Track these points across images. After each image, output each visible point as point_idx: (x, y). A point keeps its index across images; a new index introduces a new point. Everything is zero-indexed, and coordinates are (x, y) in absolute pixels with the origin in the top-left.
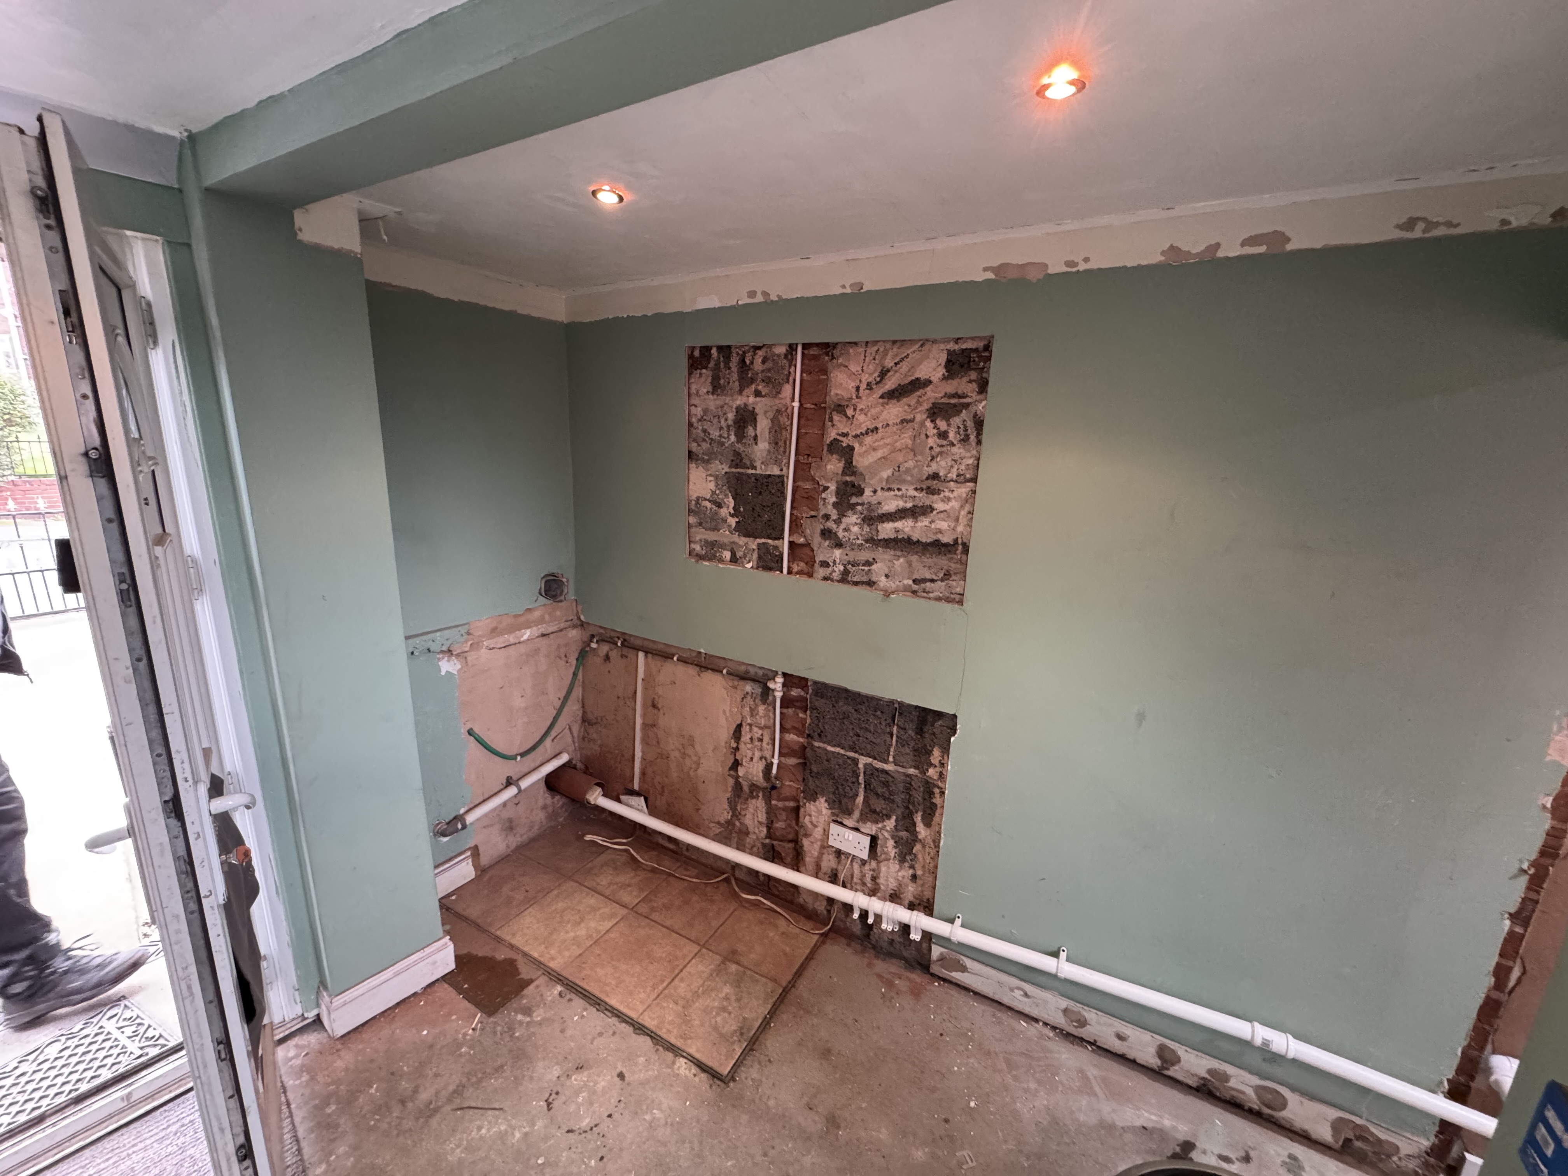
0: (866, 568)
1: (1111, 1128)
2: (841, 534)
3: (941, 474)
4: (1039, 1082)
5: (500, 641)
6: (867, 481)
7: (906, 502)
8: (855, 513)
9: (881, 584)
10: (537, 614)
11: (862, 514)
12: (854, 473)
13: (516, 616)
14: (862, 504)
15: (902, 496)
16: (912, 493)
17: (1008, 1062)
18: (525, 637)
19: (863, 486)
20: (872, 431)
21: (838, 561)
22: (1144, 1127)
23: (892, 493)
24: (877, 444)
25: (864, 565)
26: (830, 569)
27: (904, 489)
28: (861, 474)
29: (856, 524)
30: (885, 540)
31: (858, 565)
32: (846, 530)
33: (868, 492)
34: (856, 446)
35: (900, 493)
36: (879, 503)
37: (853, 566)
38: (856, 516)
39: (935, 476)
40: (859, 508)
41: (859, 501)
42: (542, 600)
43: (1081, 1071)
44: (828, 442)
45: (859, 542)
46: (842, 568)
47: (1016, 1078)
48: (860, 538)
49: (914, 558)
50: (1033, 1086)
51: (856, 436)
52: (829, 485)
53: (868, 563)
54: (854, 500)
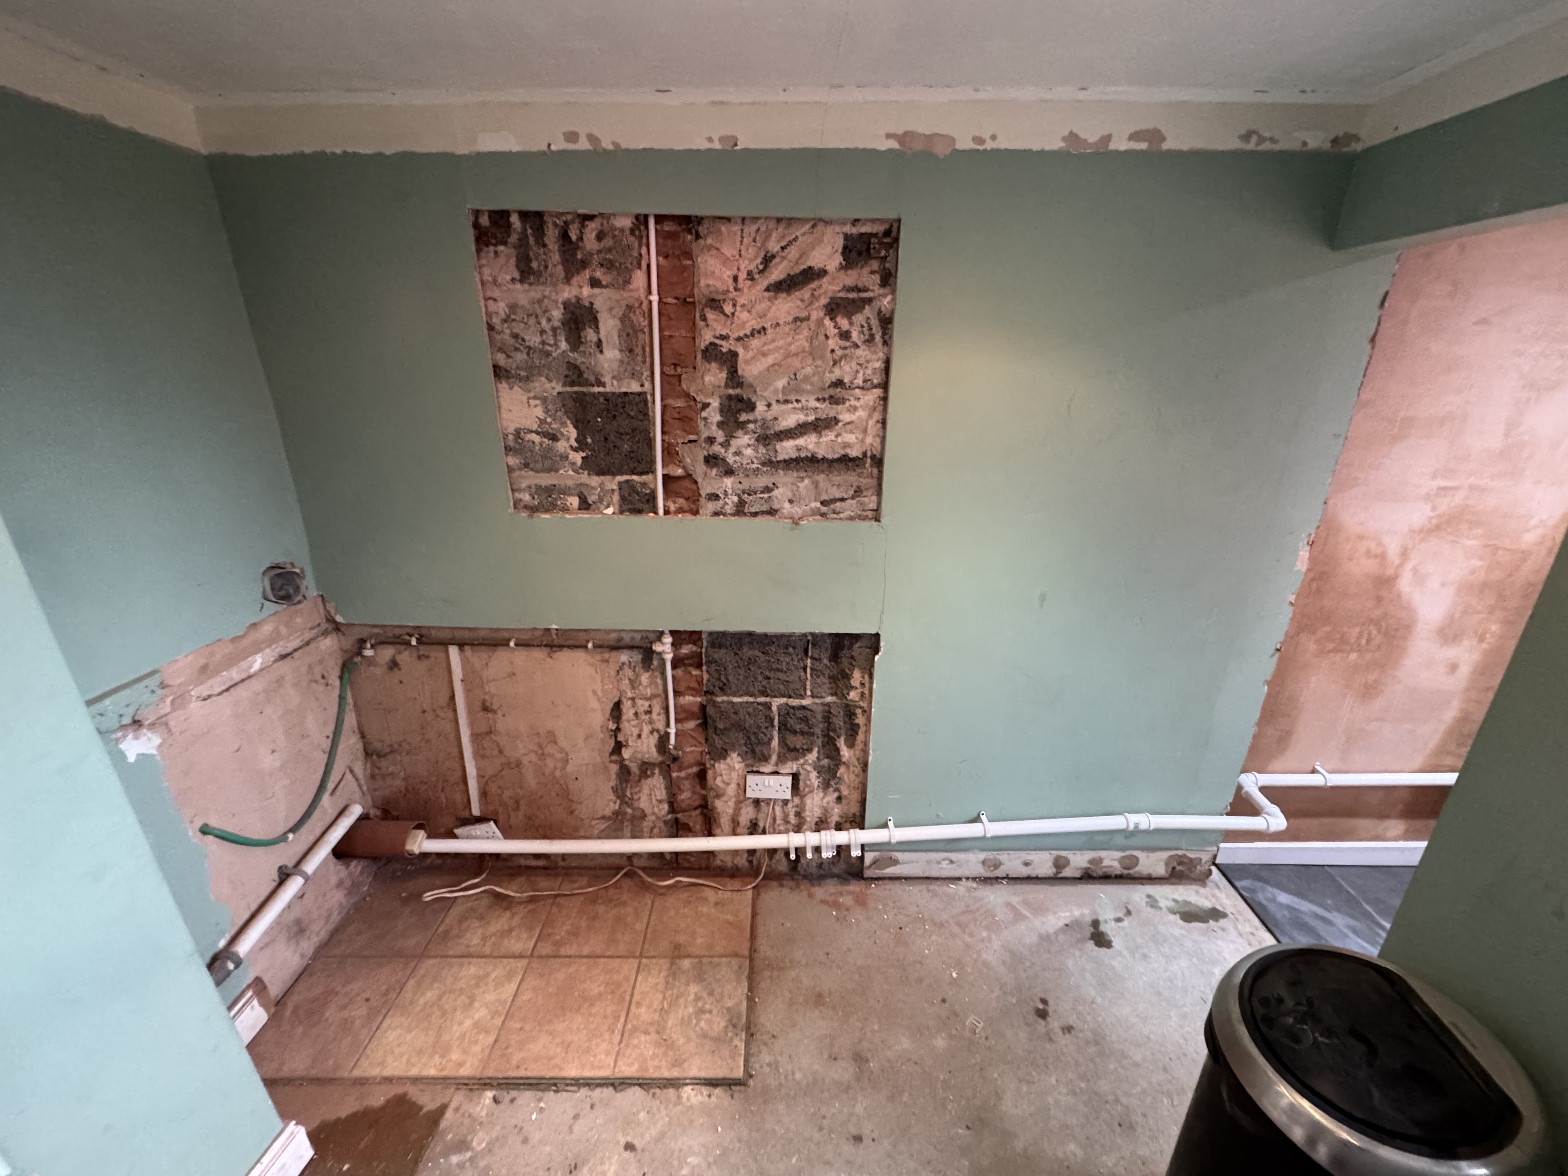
0: (766, 496)
1: (1046, 938)
2: (730, 459)
3: (846, 380)
4: (988, 928)
5: (216, 684)
6: (759, 393)
7: (807, 415)
8: (746, 433)
9: (785, 511)
10: (267, 629)
11: (754, 433)
12: (740, 385)
13: (235, 640)
14: (755, 421)
15: (802, 409)
16: (813, 404)
17: (959, 924)
18: (256, 666)
19: (753, 400)
20: (759, 332)
21: (730, 491)
22: (1067, 925)
23: (790, 406)
24: (766, 348)
25: (762, 492)
26: (721, 502)
27: (803, 400)
28: (751, 386)
29: (749, 445)
30: (785, 461)
31: (755, 493)
32: (737, 453)
33: (760, 407)
34: (740, 351)
35: (800, 405)
36: (776, 419)
37: (749, 495)
38: (746, 437)
39: (839, 383)
40: (751, 426)
41: (751, 418)
42: (271, 607)
43: (1008, 904)
44: (703, 347)
45: (754, 466)
46: (736, 499)
47: (971, 935)
48: (755, 460)
49: (821, 478)
50: (985, 934)
51: (739, 339)
52: (711, 401)
53: (768, 490)
54: (743, 417)
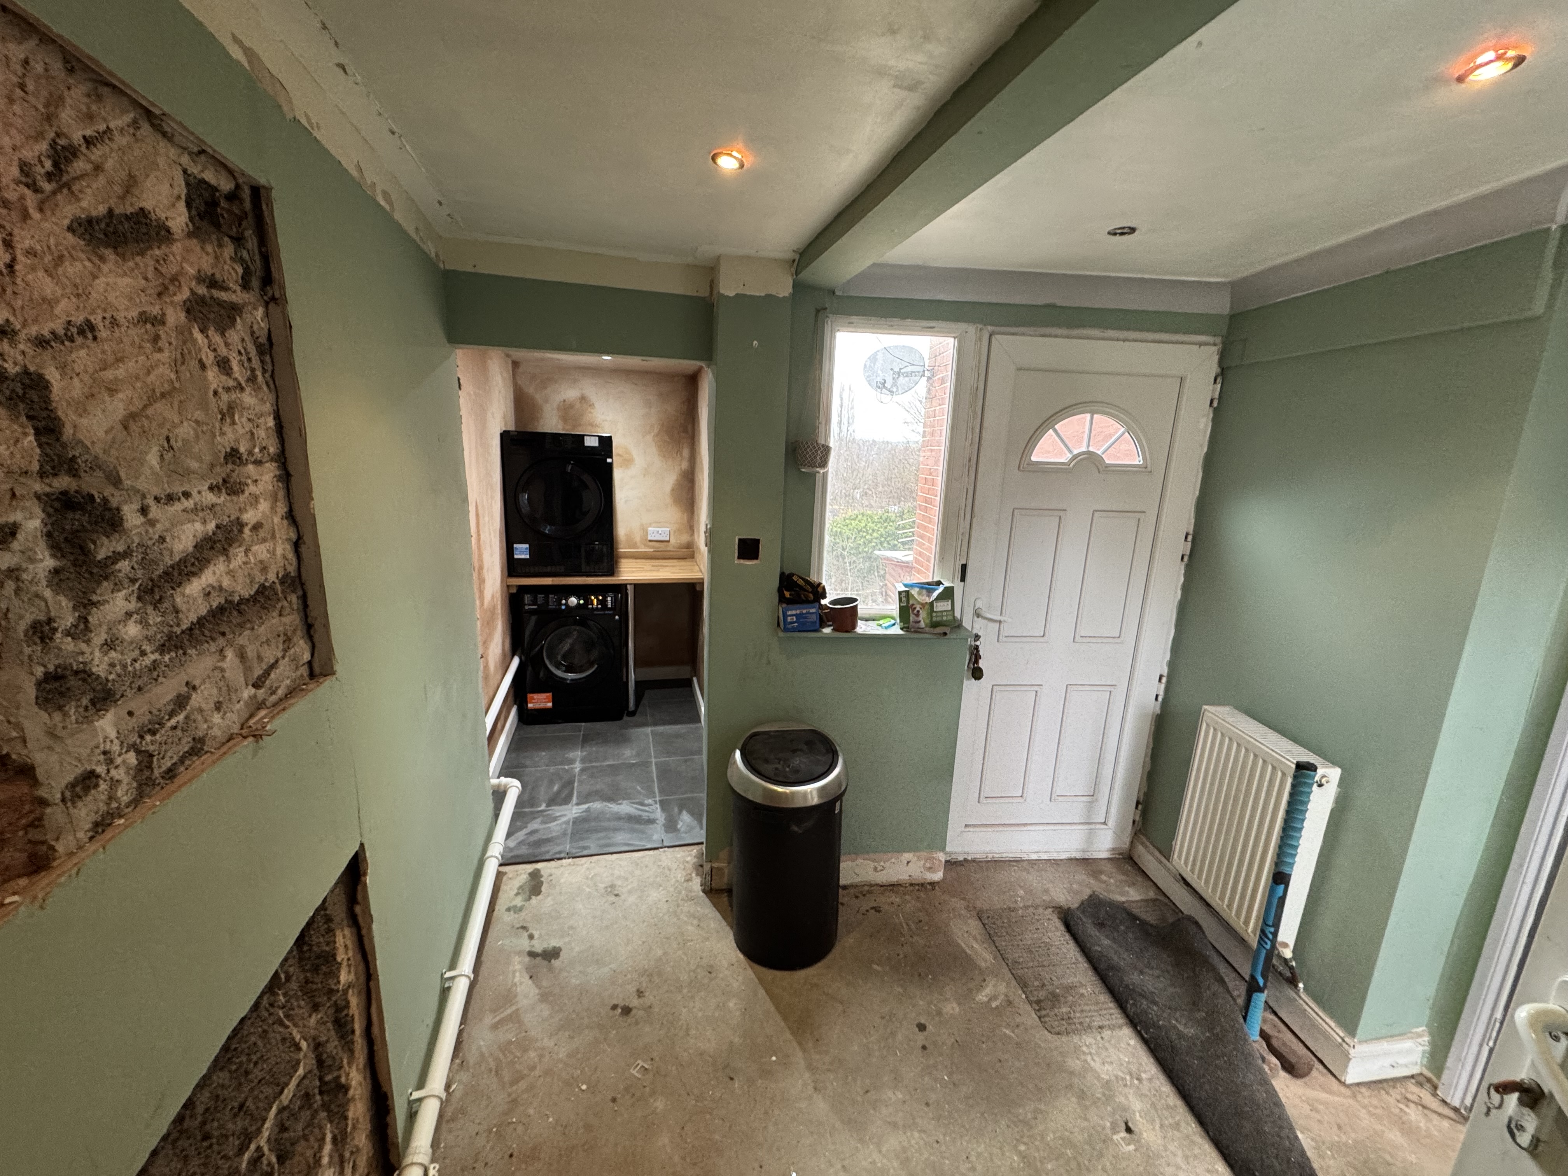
0: (181, 717)
1: (545, 998)
2: (100, 664)
3: (242, 450)
6: (127, 483)
7: (204, 522)
8: (117, 587)
9: (216, 732)
11: (133, 581)
14: (126, 554)
15: (195, 510)
19: (114, 502)
20: (81, 332)
21: (116, 748)
22: (531, 977)
23: (178, 507)
24: (109, 374)
25: (172, 714)
26: (103, 786)
27: (194, 493)
28: (96, 465)
29: (129, 615)
30: (201, 622)
31: (161, 724)
32: (109, 645)
33: (132, 518)
34: (52, 375)
35: (189, 504)
36: (162, 539)
37: (154, 733)
38: (122, 594)
39: (233, 456)
40: (124, 565)
41: (121, 548)
43: (495, 1027)
45: (147, 661)
46: (132, 758)
48: (147, 648)
49: (243, 639)
53: (181, 702)
54: (105, 548)
